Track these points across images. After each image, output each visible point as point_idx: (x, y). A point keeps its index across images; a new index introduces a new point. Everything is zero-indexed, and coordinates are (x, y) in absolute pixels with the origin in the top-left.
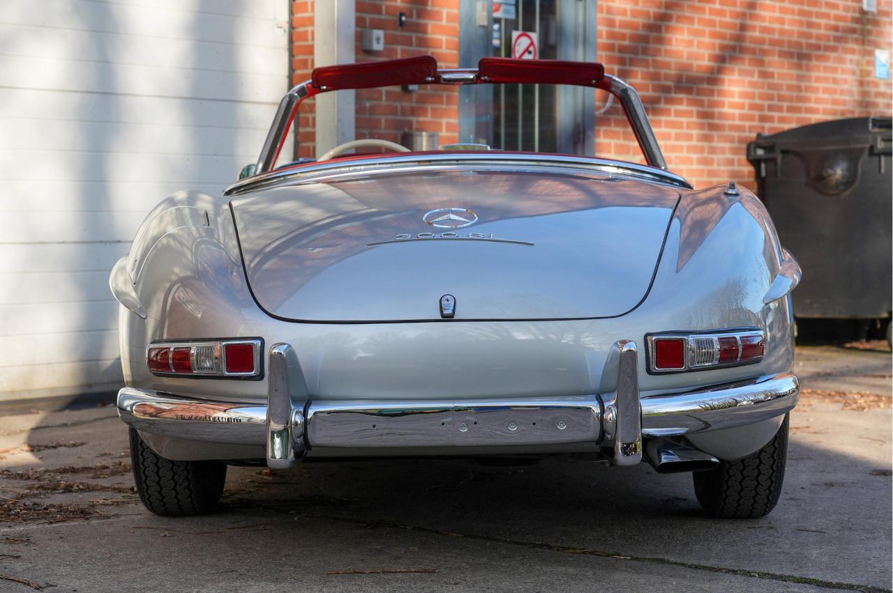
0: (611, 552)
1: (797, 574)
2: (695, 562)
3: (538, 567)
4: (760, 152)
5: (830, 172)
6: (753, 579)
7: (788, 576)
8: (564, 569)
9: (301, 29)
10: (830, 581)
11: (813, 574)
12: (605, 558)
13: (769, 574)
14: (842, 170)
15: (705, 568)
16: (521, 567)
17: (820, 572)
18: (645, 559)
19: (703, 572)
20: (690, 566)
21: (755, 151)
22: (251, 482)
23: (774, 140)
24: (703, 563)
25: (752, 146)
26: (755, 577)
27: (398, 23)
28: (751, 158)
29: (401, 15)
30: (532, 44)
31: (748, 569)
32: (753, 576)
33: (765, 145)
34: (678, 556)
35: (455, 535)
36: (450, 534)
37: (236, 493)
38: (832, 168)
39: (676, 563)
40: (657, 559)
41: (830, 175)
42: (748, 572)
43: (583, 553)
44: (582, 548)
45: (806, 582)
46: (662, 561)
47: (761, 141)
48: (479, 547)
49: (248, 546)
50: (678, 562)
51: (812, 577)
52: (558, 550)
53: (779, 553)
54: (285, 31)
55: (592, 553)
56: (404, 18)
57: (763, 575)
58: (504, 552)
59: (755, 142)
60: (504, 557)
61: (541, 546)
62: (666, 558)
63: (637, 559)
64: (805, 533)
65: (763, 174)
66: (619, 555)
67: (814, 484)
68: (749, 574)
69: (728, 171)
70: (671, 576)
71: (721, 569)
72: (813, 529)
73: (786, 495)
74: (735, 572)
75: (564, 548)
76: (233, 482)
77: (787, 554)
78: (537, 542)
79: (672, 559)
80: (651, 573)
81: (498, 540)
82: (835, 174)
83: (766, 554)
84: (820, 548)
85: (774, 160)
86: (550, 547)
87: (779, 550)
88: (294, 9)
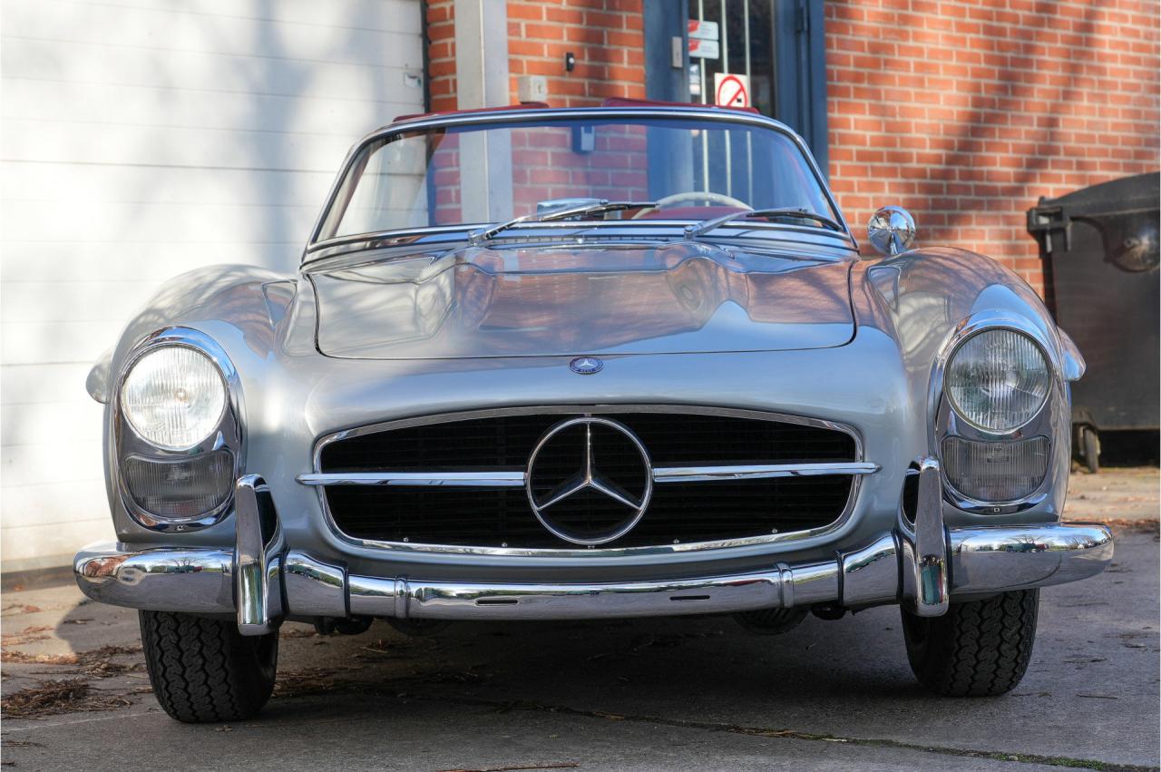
0: (821, 733)
1: (1072, 756)
2: (933, 744)
3: (718, 758)
4: (1044, 221)
5: (1135, 242)
6: (1011, 764)
7: (1060, 759)
8: (752, 758)
9: (440, 79)
10: (1116, 764)
11: (1094, 755)
12: (811, 742)
13: (1033, 756)
14: (1150, 239)
15: (946, 751)
16: (695, 758)
17: (1103, 752)
18: (867, 741)
19: (943, 756)
20: (927, 750)
21: (1037, 220)
22: (358, 657)
23: (1061, 204)
24: (944, 744)
25: (1034, 212)
26: (1013, 760)
27: (565, 67)
28: (1032, 228)
29: (569, 55)
30: (742, 89)
31: (1004, 751)
32: (1011, 760)
33: (1049, 211)
34: (910, 736)
35: (613, 717)
36: (607, 716)
37: (335, 673)
38: (1136, 236)
39: (907, 746)
40: (883, 742)
41: (1134, 246)
42: (1006, 755)
43: (783, 735)
44: (782, 728)
45: (1084, 766)
46: (889, 744)
47: (1045, 206)
48: (642, 733)
49: (332, 741)
50: (910, 744)
51: (1092, 759)
52: (749, 733)
53: (1049, 727)
54: (419, 81)
55: (793, 735)
56: (572, 60)
57: (1024, 758)
58: (675, 738)
59: (1036, 209)
60: (674, 745)
61: (727, 728)
62: (894, 738)
63: (855, 742)
64: (1089, 700)
65: (1049, 248)
66: (831, 737)
67: (1106, 636)
68: (1006, 758)
69: (1004, 246)
70: (898, 764)
71: (968, 752)
72: (1101, 693)
73: (1068, 651)
74: (986, 755)
75: (757, 730)
76: (335, 658)
77: (1060, 728)
78: (723, 724)
79: (903, 741)
80: (872, 760)
81: (670, 723)
82: (1141, 243)
83: (1032, 730)
84: (1108, 719)
85: (1062, 230)
86: (739, 730)
87: (1050, 724)
88: (430, 54)
